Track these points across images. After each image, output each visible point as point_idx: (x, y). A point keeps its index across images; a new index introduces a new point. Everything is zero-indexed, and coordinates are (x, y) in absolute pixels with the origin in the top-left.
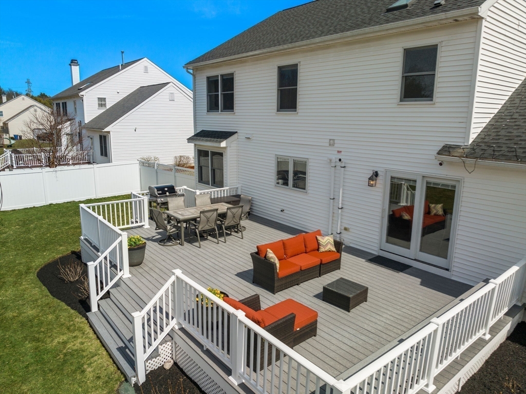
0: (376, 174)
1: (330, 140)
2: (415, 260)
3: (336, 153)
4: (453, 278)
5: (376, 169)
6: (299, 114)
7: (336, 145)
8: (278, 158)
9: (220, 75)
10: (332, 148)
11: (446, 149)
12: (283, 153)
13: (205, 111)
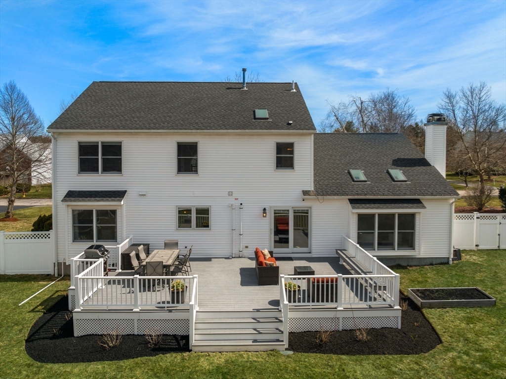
0: (265, 209)
1: (229, 192)
2: (292, 253)
3: (234, 200)
4: (313, 256)
5: (264, 207)
6: (200, 176)
7: (233, 195)
8: (179, 208)
9: (102, 142)
10: (230, 197)
11: (305, 193)
12: (185, 204)
13: (76, 173)
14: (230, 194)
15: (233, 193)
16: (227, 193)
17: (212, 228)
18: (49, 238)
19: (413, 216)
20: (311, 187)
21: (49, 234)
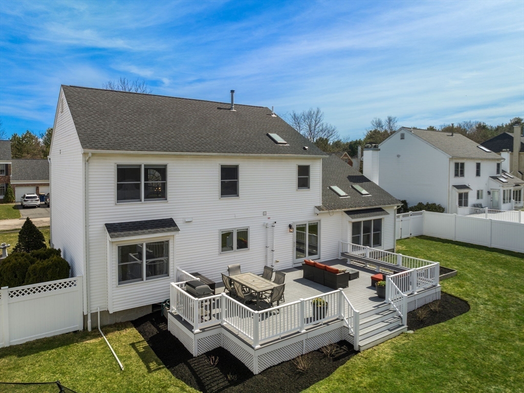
0: (290, 225)
1: (264, 212)
3: (268, 219)
5: (290, 223)
6: (240, 198)
7: (267, 215)
8: (222, 232)
9: (145, 165)
10: (265, 217)
11: (319, 208)
12: (227, 227)
13: (113, 202)
14: (264, 214)
15: (267, 212)
16: (262, 213)
17: (250, 248)
18: (75, 285)
19: (380, 220)
20: (320, 204)
21: (75, 281)
